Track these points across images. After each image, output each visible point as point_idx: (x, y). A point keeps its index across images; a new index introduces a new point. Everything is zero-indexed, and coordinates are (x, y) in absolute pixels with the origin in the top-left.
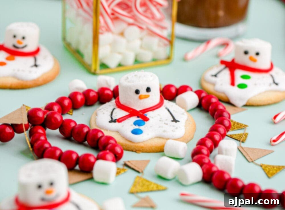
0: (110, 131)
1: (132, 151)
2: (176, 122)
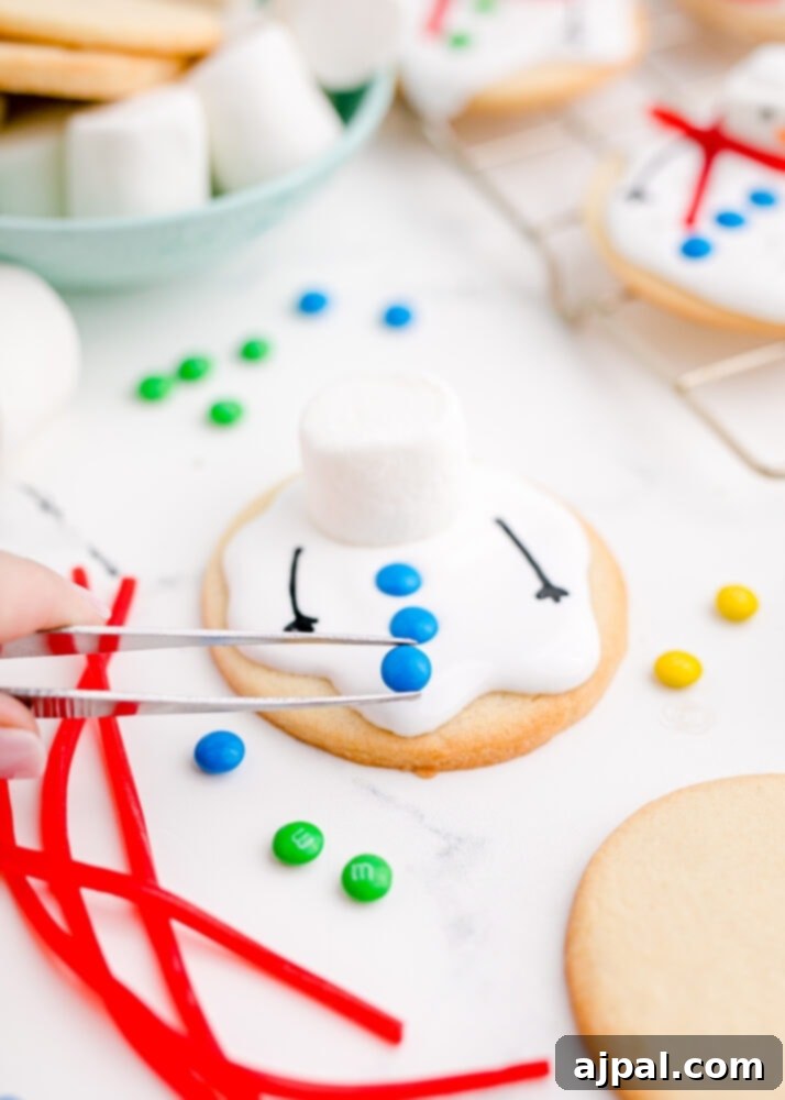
0: (293, 674)
1: (400, 768)
2: (557, 599)
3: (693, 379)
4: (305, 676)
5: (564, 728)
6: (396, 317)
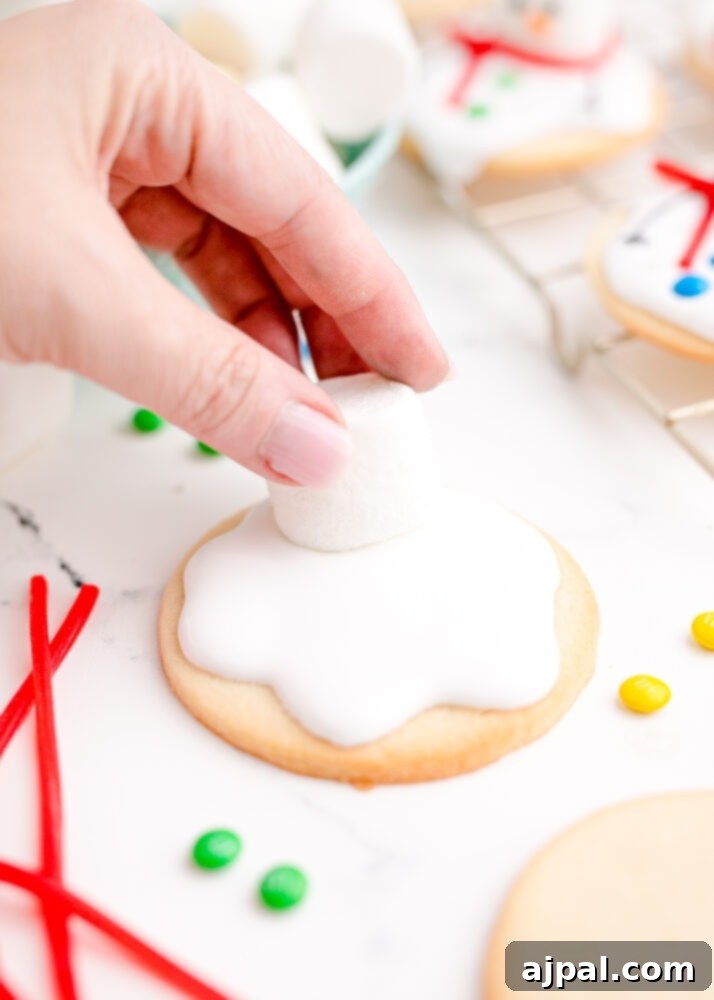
1: (336, 778)
3: (681, 413)
4: (248, 682)
5: (515, 748)
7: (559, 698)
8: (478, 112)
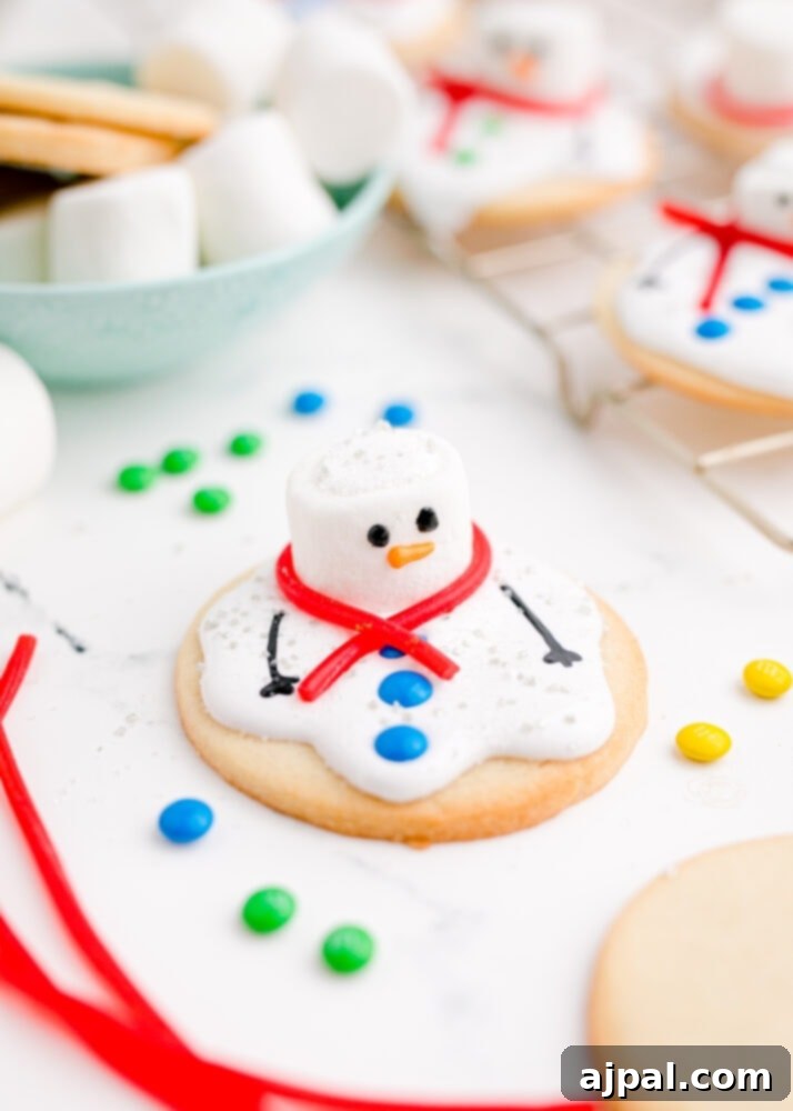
0: (271, 740)
1: (389, 838)
2: (567, 663)
3: (711, 459)
4: (286, 741)
6: (397, 416)
7: (617, 747)
8: (465, 159)
